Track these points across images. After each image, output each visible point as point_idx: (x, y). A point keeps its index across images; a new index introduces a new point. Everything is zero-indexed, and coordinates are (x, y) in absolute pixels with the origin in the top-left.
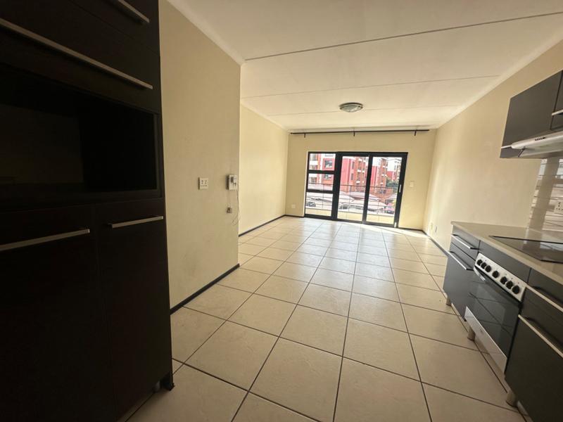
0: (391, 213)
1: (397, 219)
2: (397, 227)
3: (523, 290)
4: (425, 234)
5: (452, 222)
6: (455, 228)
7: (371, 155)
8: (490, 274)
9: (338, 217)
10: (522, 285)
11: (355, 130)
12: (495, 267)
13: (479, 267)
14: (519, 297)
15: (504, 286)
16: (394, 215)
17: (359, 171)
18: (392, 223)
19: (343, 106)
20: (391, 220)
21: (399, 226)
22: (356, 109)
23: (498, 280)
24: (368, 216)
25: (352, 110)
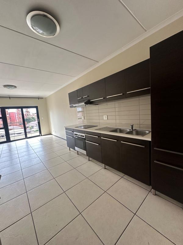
0: (37, 131)
1: (40, 132)
2: (41, 136)
3: (84, 136)
4: (52, 135)
5: (65, 127)
6: (66, 128)
7: (22, 108)
8: (78, 136)
9: (11, 140)
10: (84, 135)
11: (10, 96)
12: (78, 134)
13: (75, 135)
14: (84, 138)
15: (81, 137)
16: (39, 131)
17: (19, 116)
18: (39, 135)
19: (5, 86)
20: (38, 134)
21: (42, 135)
22: (13, 88)
23: (80, 136)
24: (27, 135)
25: (11, 88)
